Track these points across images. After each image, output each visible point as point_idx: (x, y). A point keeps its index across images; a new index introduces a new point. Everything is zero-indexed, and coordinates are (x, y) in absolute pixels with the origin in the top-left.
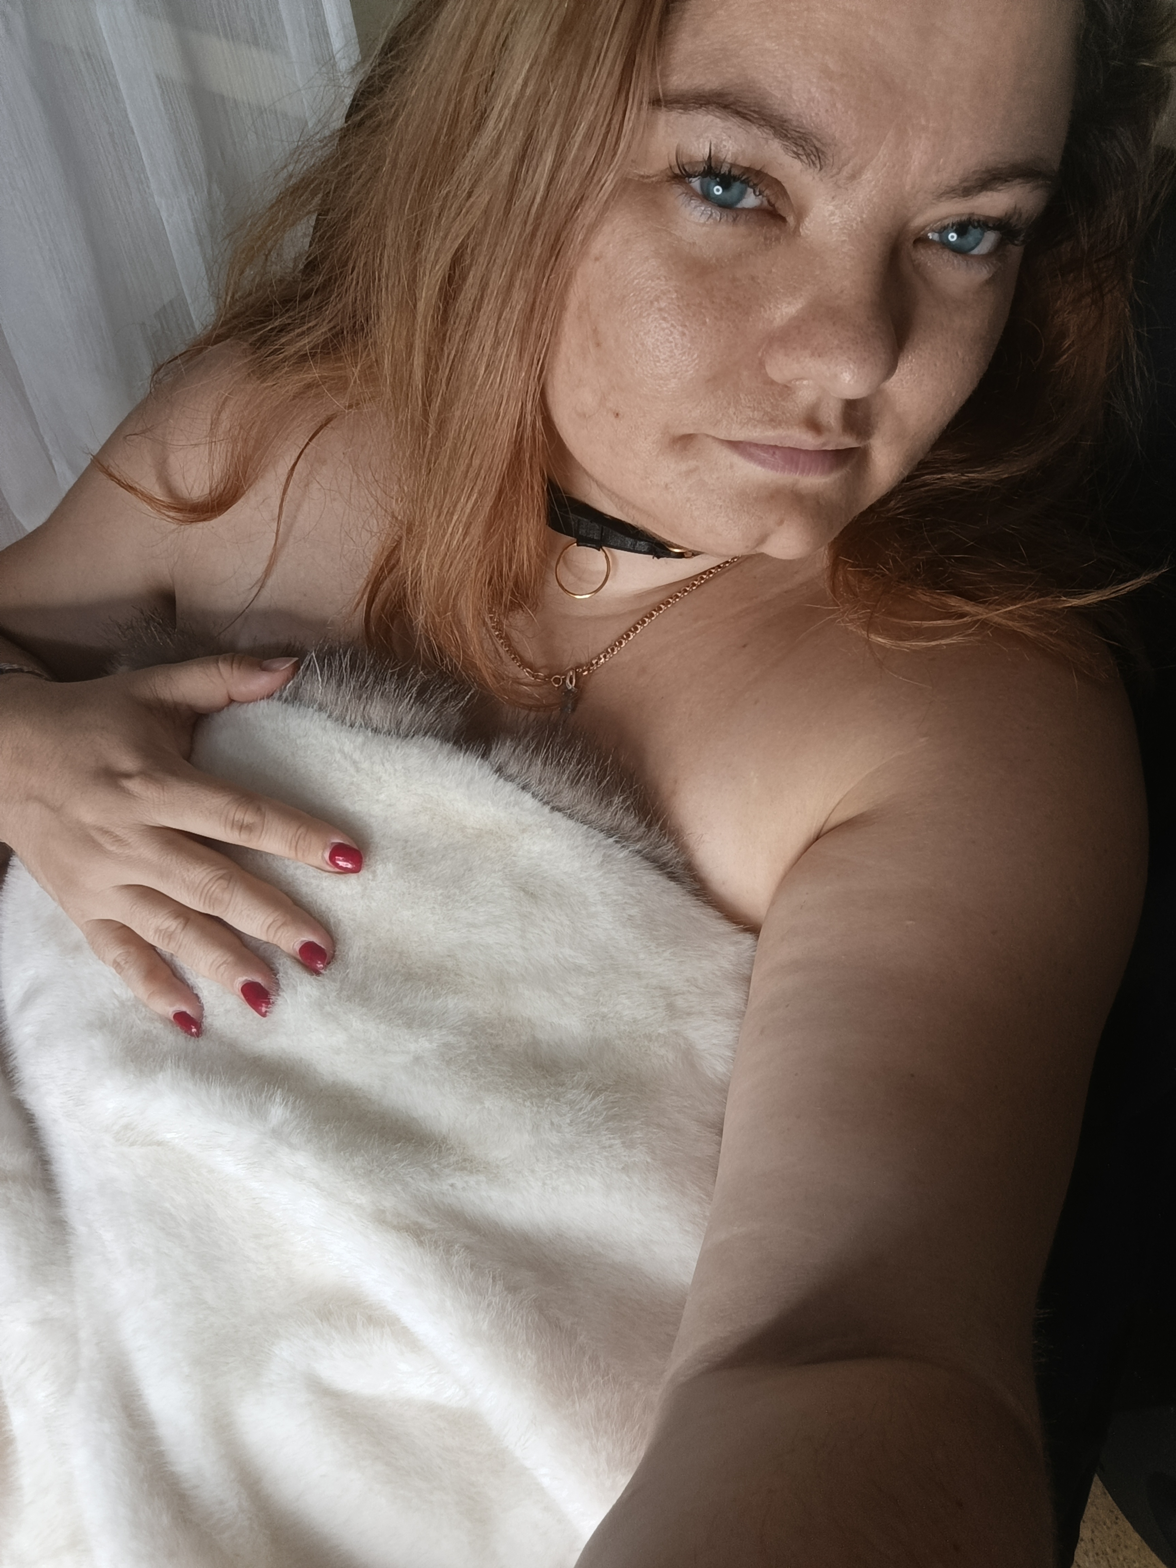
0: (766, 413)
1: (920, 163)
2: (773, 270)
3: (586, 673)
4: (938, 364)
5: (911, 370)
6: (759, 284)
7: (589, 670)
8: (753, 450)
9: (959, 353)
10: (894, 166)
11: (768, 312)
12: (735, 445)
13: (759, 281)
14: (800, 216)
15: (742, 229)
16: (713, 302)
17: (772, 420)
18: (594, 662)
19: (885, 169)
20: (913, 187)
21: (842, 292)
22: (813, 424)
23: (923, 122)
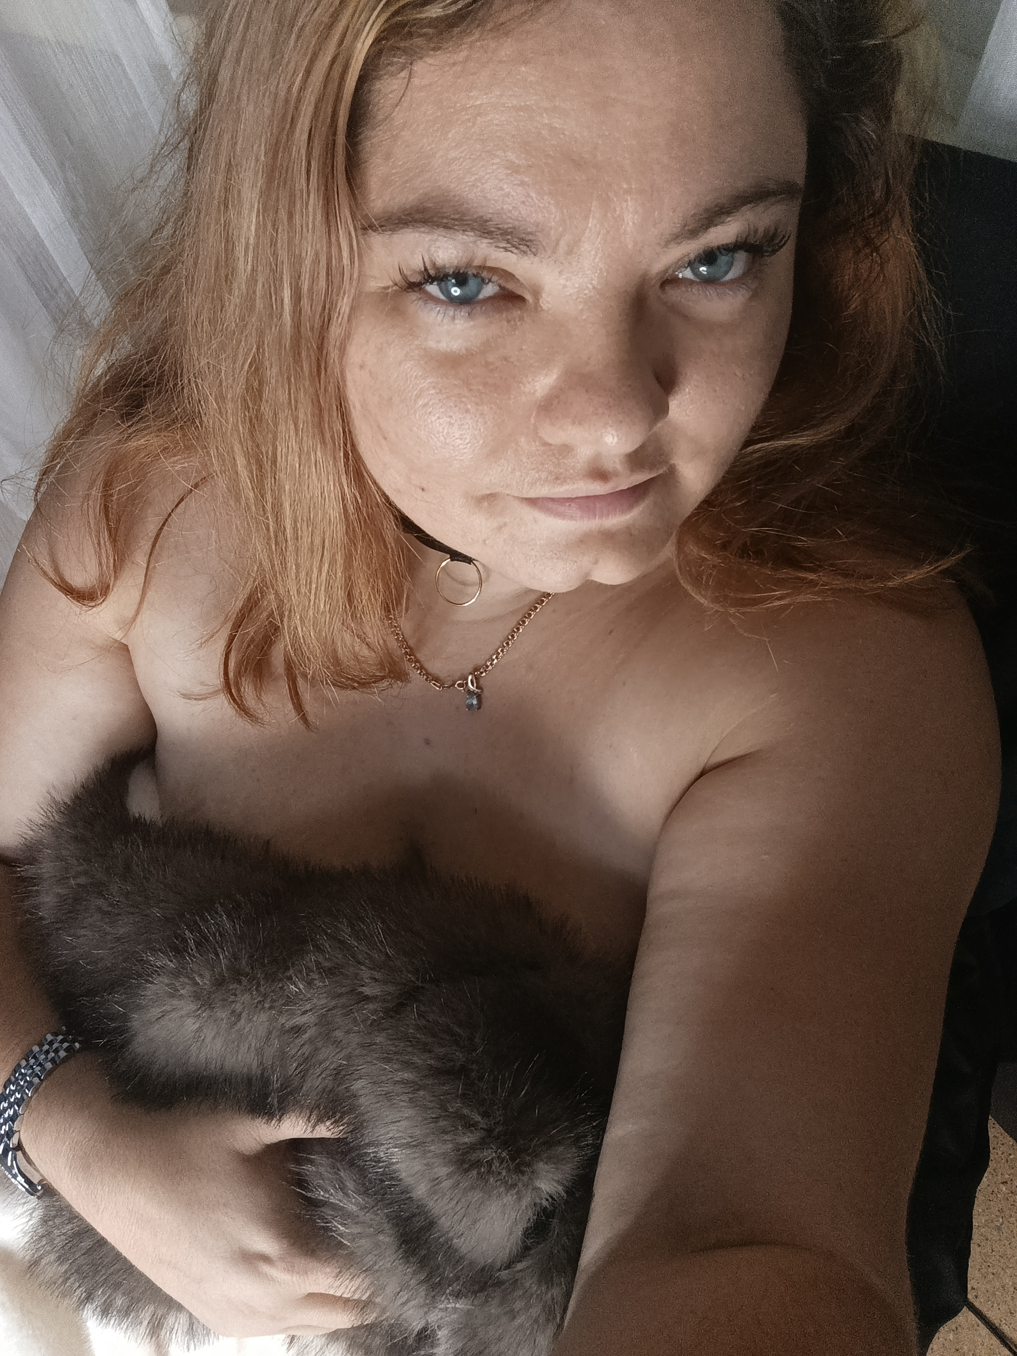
0: (550, 473)
1: (634, 223)
2: (524, 347)
3: (484, 674)
4: (717, 388)
5: (692, 400)
6: (513, 363)
7: (486, 671)
8: (550, 505)
9: (738, 373)
10: (608, 232)
11: (528, 386)
12: (533, 502)
13: (512, 360)
14: (537, 292)
15: (481, 320)
16: (471, 390)
17: (557, 478)
18: (489, 664)
19: (600, 237)
20: (636, 243)
21: (589, 358)
22: (600, 474)
23: (625, 186)
